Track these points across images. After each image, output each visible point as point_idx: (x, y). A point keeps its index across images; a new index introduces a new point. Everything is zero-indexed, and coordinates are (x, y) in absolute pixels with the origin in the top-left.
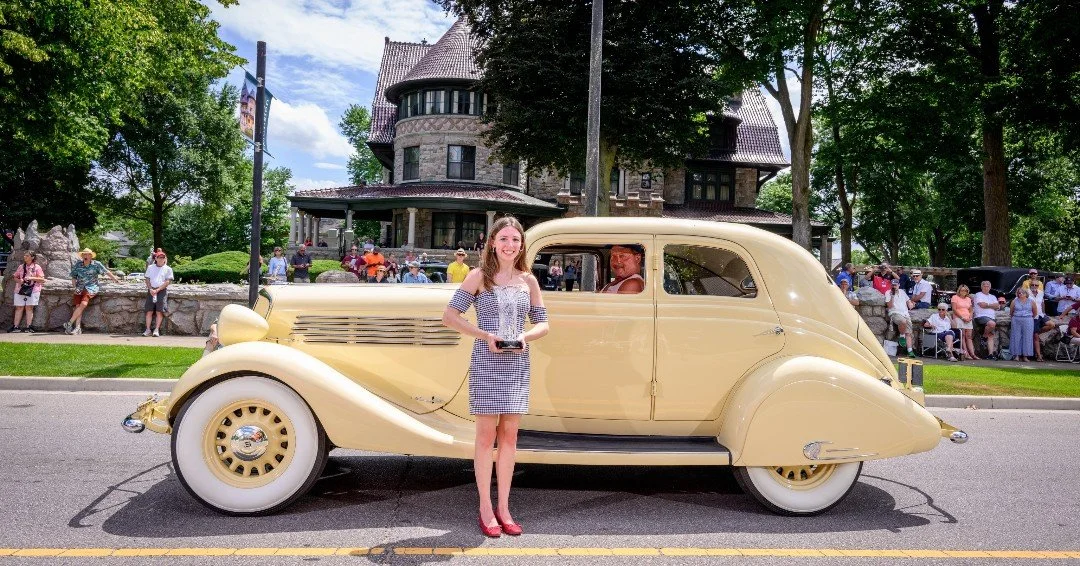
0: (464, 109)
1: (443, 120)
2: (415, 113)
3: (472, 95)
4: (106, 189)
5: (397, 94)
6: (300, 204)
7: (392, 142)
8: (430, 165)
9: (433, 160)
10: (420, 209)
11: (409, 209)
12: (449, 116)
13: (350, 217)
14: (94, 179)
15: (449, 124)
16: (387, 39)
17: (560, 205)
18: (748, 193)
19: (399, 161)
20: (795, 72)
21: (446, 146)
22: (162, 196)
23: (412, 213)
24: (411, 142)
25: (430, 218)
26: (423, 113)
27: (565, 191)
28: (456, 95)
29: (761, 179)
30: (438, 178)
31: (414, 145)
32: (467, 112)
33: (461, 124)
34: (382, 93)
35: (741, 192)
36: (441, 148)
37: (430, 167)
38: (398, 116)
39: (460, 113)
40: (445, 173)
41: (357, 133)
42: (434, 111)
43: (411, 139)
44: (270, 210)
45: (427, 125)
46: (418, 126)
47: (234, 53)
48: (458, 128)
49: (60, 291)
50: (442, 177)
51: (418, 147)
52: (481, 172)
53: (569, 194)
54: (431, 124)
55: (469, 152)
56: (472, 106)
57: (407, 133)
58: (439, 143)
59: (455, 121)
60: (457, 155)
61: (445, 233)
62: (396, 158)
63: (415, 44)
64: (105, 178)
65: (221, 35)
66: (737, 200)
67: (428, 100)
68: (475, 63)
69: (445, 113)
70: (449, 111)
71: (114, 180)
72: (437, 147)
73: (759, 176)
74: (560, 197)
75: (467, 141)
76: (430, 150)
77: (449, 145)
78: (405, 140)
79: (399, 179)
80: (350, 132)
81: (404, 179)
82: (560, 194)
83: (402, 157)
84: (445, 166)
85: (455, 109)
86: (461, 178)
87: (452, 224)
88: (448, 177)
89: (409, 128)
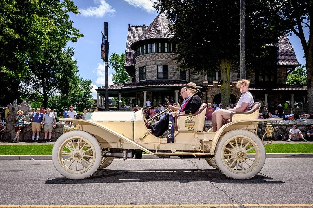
0: (163, 50)
1: (155, 55)
2: (143, 53)
3: (166, 44)
4: (26, 91)
5: (135, 46)
6: (101, 92)
7: (134, 65)
8: (150, 73)
9: (152, 71)
10: (148, 91)
11: (144, 91)
12: (157, 53)
13: (120, 96)
14: (21, 87)
15: (157, 57)
16: (129, 25)
17: (204, 87)
18: (283, 78)
19: (137, 73)
20: (307, 24)
21: (156, 66)
22: (47, 92)
23: (145, 93)
24: (142, 65)
25: (151, 95)
26: (147, 53)
27: (206, 81)
28: (160, 44)
29: (288, 71)
30: (154, 79)
31: (144, 66)
32: (164, 52)
33: (162, 56)
34: (129, 46)
35: (280, 78)
36: (155, 67)
37: (150, 75)
38: (136, 55)
39: (161, 52)
40: (157, 76)
41: (116, 64)
42: (151, 52)
43: (142, 64)
44: (84, 96)
45: (148, 58)
46: (144, 58)
47: (79, 33)
48: (161, 58)
49: (27, 126)
50: (155, 78)
51: (145, 67)
52: (171, 75)
53: (208, 82)
54: (150, 57)
55: (165, 68)
56: (166, 49)
57: (140, 61)
58: (154, 65)
59: (160, 55)
60: (160, 69)
61: (157, 101)
62: (136, 72)
63: (140, 26)
64: (25, 86)
65: (73, 26)
66: (278, 81)
67: (148, 48)
68: (169, 30)
69: (155, 52)
70: (157, 51)
71: (29, 87)
72: (152, 66)
73: (287, 70)
74: (204, 83)
75: (165, 63)
76: (150, 68)
77: (158, 65)
78: (140, 64)
79: (138, 80)
80: (113, 64)
81: (140, 80)
82: (204, 82)
83: (139, 71)
84: (157, 74)
85: (160, 51)
86: (163, 78)
87: (160, 97)
88: (158, 78)
89: (141, 59)
